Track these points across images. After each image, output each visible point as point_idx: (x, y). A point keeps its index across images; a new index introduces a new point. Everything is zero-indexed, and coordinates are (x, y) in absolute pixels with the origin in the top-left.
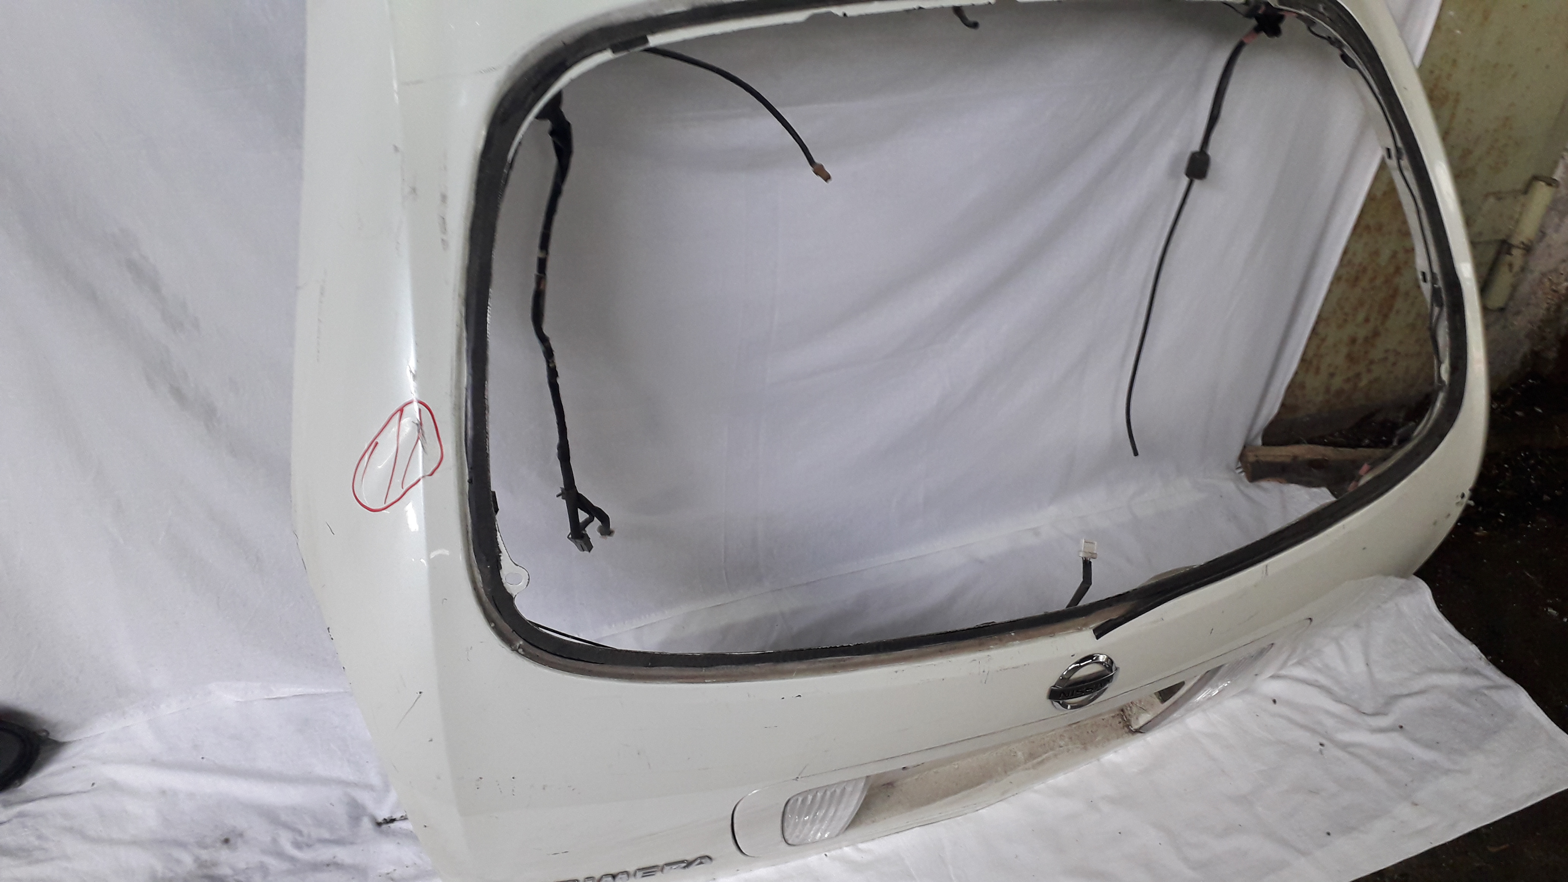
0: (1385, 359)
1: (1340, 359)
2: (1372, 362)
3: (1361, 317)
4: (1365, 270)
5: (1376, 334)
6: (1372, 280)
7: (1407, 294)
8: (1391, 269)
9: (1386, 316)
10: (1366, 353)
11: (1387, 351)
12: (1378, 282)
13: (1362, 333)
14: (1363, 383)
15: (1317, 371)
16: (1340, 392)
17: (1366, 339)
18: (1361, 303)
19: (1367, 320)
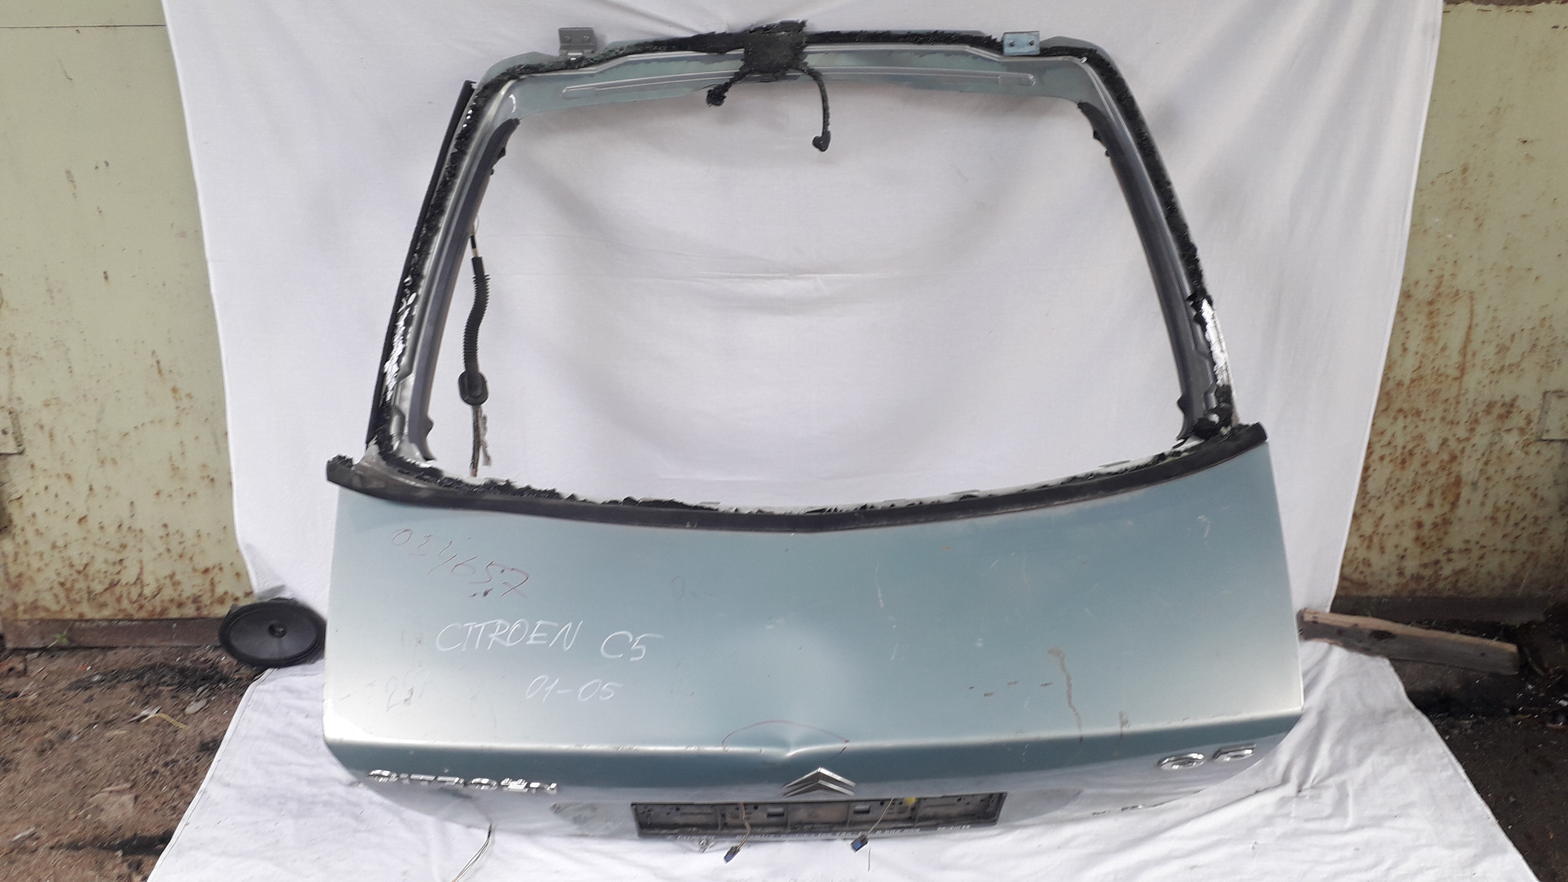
0: (1467, 550)
1: (1407, 540)
2: (1450, 551)
3: (1421, 499)
4: (1411, 453)
5: (1446, 522)
6: (1424, 465)
7: (1474, 484)
8: (1445, 457)
9: (1454, 505)
10: (1440, 540)
11: (1467, 542)
12: (1433, 467)
13: (1428, 518)
14: (1447, 570)
15: (1382, 550)
16: (1418, 578)
17: (1435, 525)
18: (1416, 487)
19: (1430, 505)
